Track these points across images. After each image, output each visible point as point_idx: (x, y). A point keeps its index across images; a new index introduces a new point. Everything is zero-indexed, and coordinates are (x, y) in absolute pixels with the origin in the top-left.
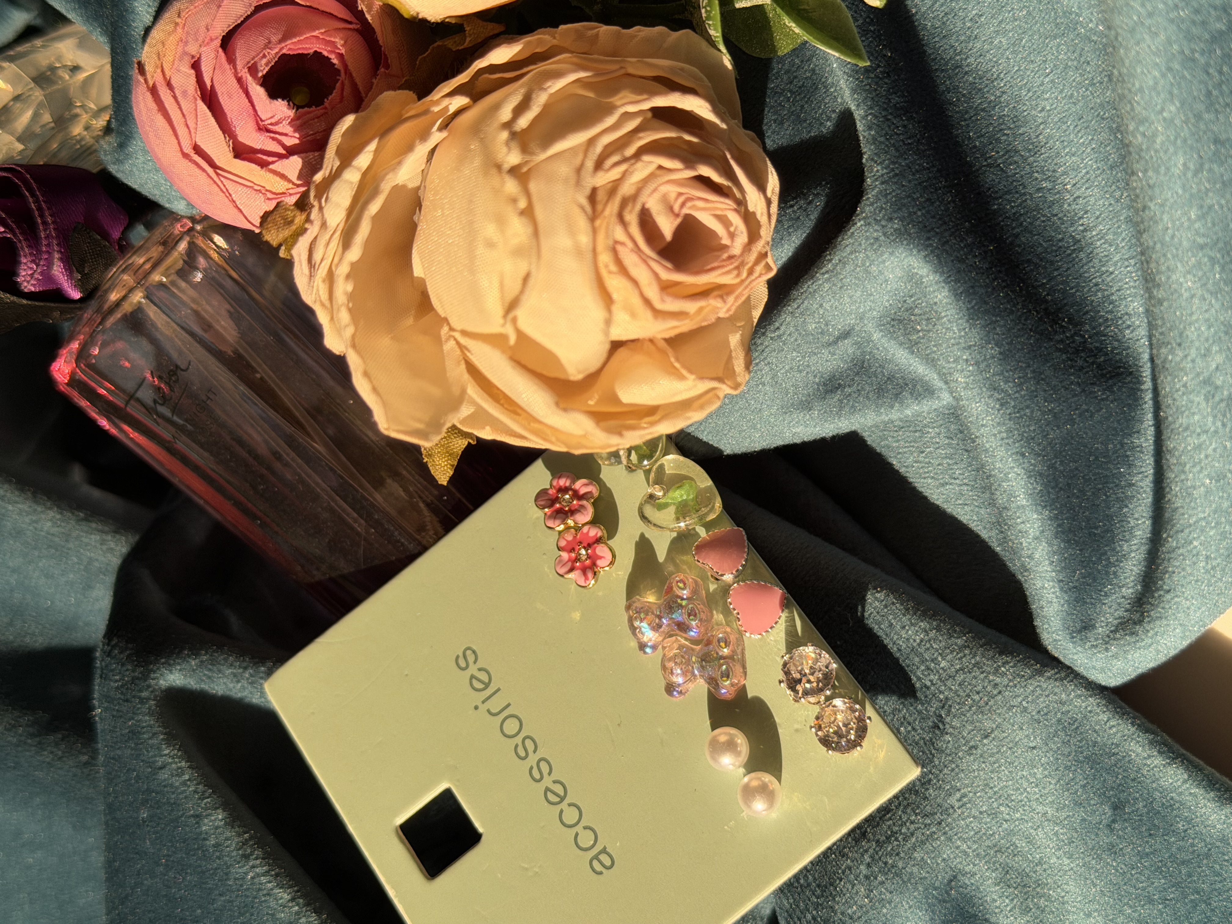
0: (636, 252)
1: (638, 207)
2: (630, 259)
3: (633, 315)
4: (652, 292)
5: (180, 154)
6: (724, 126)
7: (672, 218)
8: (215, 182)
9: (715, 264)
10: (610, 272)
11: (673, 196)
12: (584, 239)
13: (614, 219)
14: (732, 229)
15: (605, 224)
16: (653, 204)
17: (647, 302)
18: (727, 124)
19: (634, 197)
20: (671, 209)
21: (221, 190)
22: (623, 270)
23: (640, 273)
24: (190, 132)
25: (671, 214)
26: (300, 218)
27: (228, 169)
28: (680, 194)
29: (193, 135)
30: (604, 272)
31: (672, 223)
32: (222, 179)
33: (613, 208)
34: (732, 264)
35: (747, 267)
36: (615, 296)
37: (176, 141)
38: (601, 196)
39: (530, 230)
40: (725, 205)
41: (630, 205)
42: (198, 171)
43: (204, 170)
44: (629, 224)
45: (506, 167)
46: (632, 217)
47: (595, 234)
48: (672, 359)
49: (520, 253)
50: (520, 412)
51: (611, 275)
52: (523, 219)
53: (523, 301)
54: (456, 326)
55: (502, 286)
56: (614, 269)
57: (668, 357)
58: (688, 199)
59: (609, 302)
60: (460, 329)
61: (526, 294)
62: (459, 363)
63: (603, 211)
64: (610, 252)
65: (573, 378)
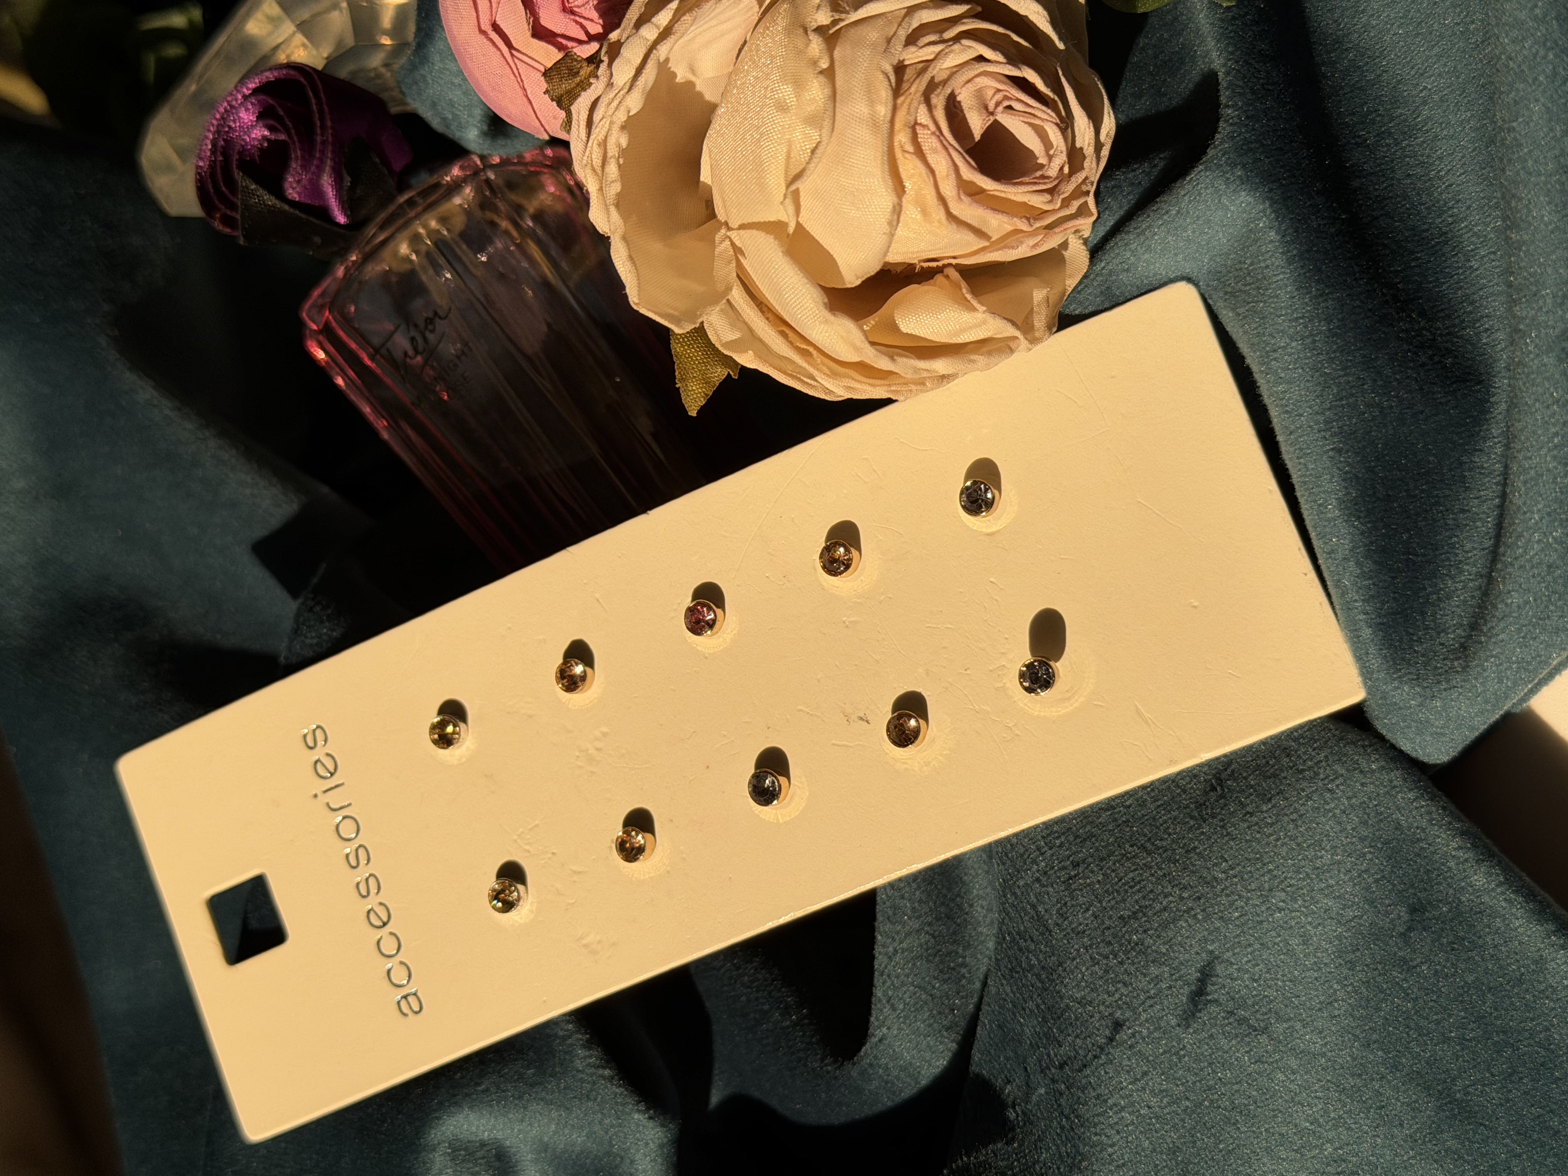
0: (939, 137)
1: (949, 91)
2: (928, 142)
3: (924, 212)
4: (949, 189)
5: (477, 30)
6: (1061, 46)
7: (985, 115)
8: (508, 64)
9: (1026, 179)
10: (905, 152)
11: (990, 93)
12: (883, 110)
13: (919, 97)
14: (1051, 152)
15: (908, 100)
16: (965, 97)
17: (943, 200)
18: (1065, 44)
19: (945, 82)
20: (986, 108)
21: (513, 73)
22: (919, 153)
23: (940, 162)
24: (491, 6)
25: (984, 110)
27: (524, 51)
28: (999, 90)
29: (494, 11)
30: (899, 154)
31: (984, 119)
32: (516, 60)
33: (921, 84)
34: (1045, 183)
35: (1062, 197)
36: (907, 185)
37: (474, 14)
38: (909, 74)
39: (827, 91)
40: (1046, 118)
41: (941, 87)
42: (493, 49)
43: (499, 49)
44: (936, 106)
45: (814, 25)
46: (939, 101)
47: (895, 109)
48: (964, 291)
49: (812, 121)
50: (787, 331)
51: (907, 155)
52: (822, 79)
53: (808, 172)
54: (734, 224)
55: (788, 157)
56: (910, 149)
57: (961, 289)
58: (1006, 98)
59: (899, 188)
60: (736, 226)
61: (812, 165)
62: (730, 262)
63: (910, 88)
64: (909, 131)
65: (849, 286)
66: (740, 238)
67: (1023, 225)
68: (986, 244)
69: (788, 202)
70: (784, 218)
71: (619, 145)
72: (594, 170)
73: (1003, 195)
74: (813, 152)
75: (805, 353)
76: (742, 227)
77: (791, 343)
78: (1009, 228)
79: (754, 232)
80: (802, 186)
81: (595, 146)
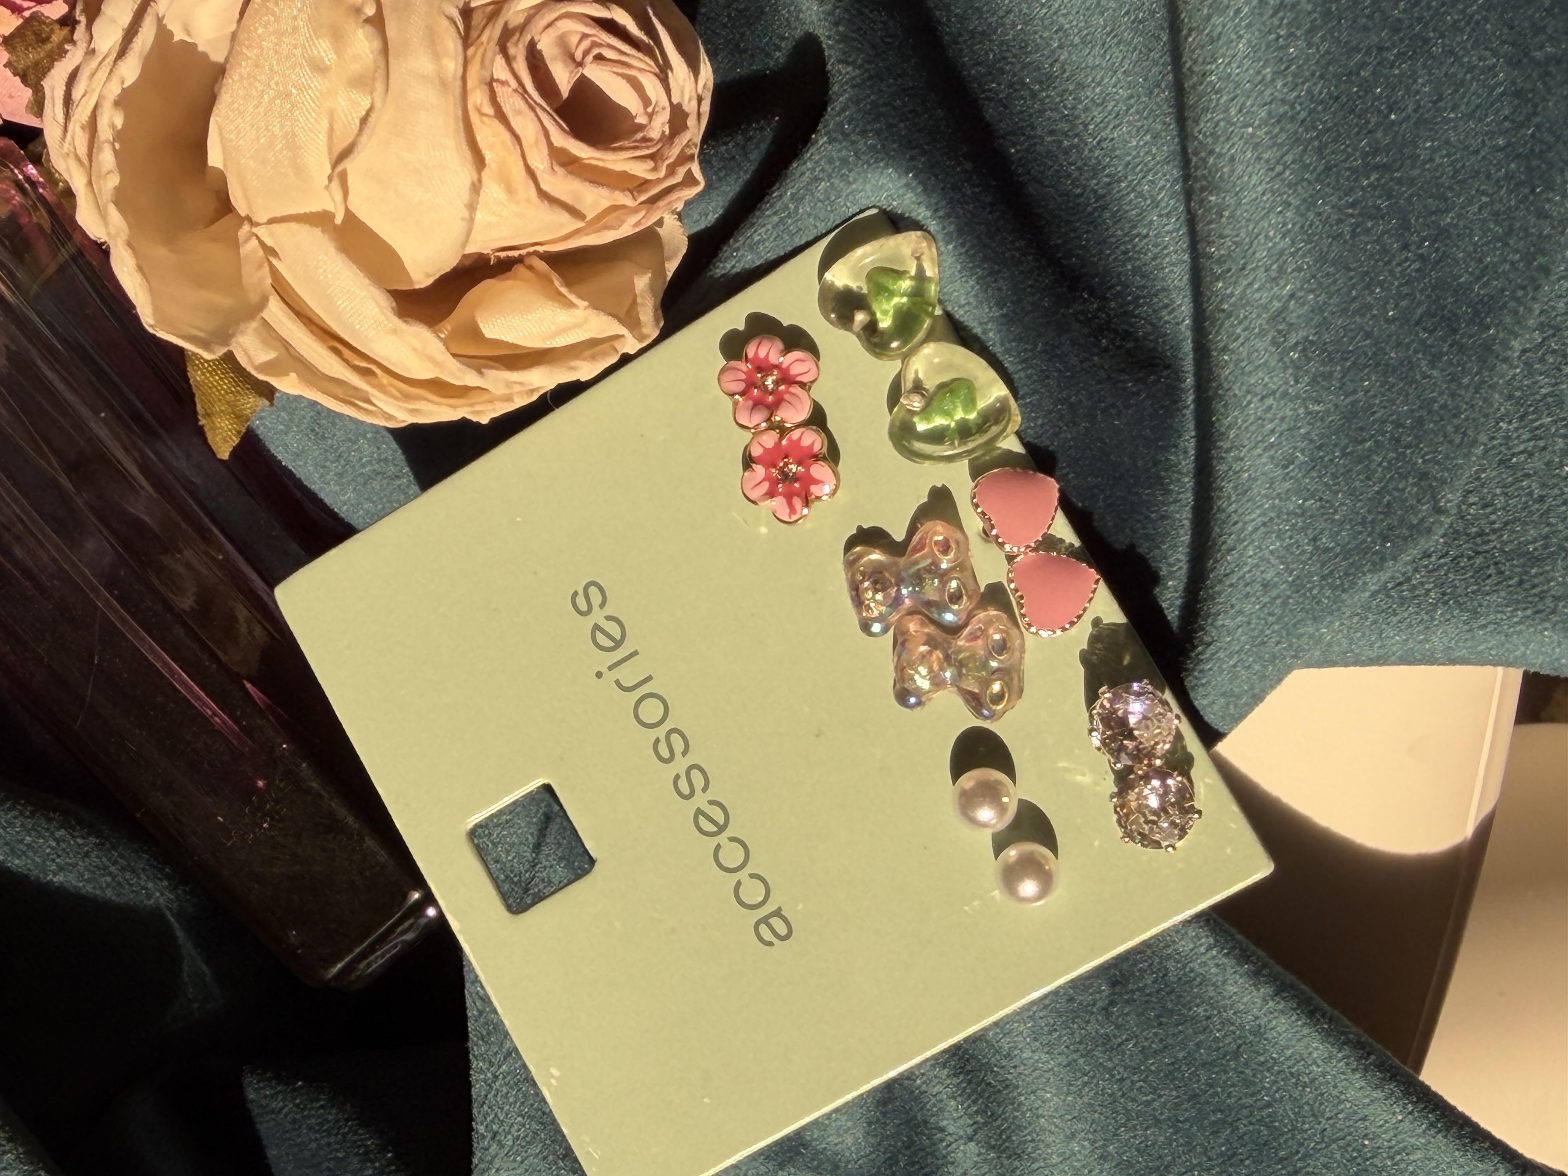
0: (521, 93)
1: (529, 38)
2: (510, 102)
3: (510, 190)
4: (540, 161)
7: (573, 66)
9: (626, 143)
10: (483, 114)
11: (574, 39)
12: (452, 66)
13: (493, 47)
14: (650, 110)
15: (481, 50)
16: (546, 45)
17: (531, 173)
19: (522, 28)
20: (572, 57)
22: (501, 116)
23: (524, 126)
25: (570, 61)
26: (58, 35)
28: (585, 36)
30: (475, 118)
31: (571, 72)
33: (494, 32)
34: (648, 147)
35: (667, 162)
36: (488, 157)
38: (477, 19)
39: (377, 44)
40: (643, 67)
41: (517, 35)
44: (515, 58)
46: (518, 51)
47: (466, 63)
48: (557, 283)
49: (360, 82)
50: (340, 347)
51: (485, 119)
52: (369, 29)
53: (359, 147)
54: (261, 217)
55: (331, 130)
56: (490, 111)
57: (551, 282)
58: (595, 44)
59: (480, 161)
60: (265, 220)
61: (364, 138)
62: (260, 266)
63: (479, 36)
64: (486, 88)
65: (417, 287)
66: (271, 235)
67: (625, 199)
68: (580, 224)
69: (335, 185)
70: (330, 208)
71: (113, 126)
72: (79, 160)
73: (600, 164)
74: (364, 121)
75: (365, 373)
76: (272, 221)
77: (346, 361)
78: (605, 204)
79: (293, 226)
80: (351, 166)
81: (78, 130)
